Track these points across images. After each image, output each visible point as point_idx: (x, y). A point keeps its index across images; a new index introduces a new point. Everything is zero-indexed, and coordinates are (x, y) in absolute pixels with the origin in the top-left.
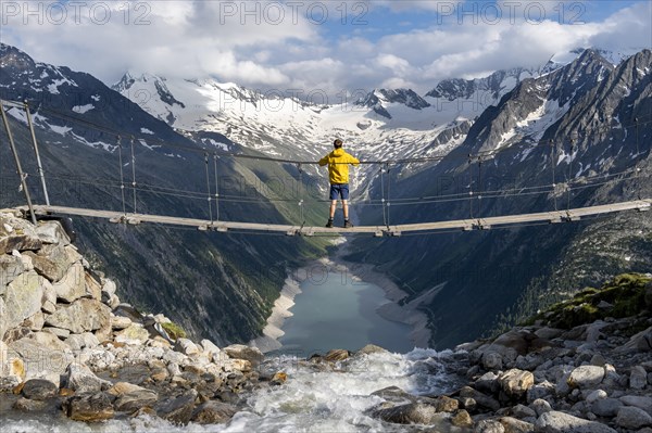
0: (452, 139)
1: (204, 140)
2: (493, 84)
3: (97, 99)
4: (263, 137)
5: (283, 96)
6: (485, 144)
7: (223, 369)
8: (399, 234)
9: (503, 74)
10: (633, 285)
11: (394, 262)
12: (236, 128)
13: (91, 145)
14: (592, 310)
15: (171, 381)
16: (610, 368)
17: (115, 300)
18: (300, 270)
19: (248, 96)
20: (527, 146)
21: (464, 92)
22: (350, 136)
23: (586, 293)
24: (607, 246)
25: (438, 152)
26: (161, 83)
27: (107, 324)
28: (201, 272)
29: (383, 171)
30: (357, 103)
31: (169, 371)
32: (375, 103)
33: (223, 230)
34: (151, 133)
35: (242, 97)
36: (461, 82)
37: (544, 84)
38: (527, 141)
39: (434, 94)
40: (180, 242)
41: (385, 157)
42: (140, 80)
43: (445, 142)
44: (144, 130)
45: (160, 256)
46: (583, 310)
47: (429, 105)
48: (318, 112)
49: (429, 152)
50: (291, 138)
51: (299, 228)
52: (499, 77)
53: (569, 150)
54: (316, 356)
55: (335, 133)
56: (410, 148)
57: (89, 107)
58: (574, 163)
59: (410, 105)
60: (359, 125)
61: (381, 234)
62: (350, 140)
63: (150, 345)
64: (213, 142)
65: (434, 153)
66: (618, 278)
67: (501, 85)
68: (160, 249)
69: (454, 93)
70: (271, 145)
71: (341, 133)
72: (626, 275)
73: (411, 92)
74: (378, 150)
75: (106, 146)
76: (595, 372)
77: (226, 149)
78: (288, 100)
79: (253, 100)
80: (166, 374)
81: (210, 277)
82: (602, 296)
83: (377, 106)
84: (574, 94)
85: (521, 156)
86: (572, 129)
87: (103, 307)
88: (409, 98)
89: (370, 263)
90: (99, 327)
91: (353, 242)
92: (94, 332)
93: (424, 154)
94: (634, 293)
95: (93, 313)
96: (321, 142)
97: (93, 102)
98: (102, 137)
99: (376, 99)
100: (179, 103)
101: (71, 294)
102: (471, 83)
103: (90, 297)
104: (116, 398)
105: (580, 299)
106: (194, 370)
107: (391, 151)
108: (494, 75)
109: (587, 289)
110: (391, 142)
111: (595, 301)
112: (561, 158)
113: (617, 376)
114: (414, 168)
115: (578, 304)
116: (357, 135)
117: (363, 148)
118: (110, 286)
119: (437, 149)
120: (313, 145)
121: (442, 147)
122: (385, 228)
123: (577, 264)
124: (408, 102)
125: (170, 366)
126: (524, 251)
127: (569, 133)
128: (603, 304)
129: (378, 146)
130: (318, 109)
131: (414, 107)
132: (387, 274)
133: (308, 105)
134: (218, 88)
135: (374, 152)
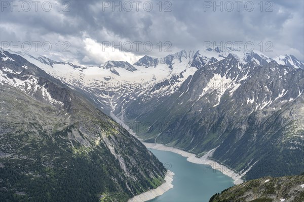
0: (162, 88)
2: (168, 61)
3: (26, 68)
9: (172, 57)
11: (174, 142)
19: (48, 62)
21: (153, 64)
22: (102, 84)
29: (126, 102)
30: (100, 67)
35: (46, 63)
36: (151, 59)
39: (138, 64)
41: (124, 95)
43: (158, 89)
47: (136, 70)
48: (82, 71)
50: (76, 84)
53: (251, 98)
55: (94, 82)
58: (254, 103)
59: (127, 69)
60: (105, 79)
62: (103, 85)
65: (155, 94)
67: (173, 62)
69: (147, 64)
71: (97, 82)
73: (127, 63)
74: (119, 91)
78: (67, 65)
79: (51, 64)
83: (112, 69)
84: (227, 72)
88: (127, 66)
89: (159, 143)
93: (150, 94)
96: (89, 86)
99: (111, 66)
102: (156, 60)
107: (126, 92)
108: (167, 57)
110: (125, 87)
112: (248, 101)
114: (146, 101)
116: (105, 83)
117: (111, 90)
119: (155, 92)
120: (87, 88)
121: (158, 91)
124: (126, 68)
129: (118, 89)
130: (81, 69)
131: (129, 70)
132: (174, 147)
133: (76, 67)
134: (33, 57)
135: (117, 92)
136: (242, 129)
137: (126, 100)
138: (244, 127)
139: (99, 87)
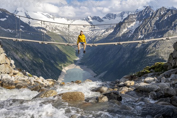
0: (110, 31)
1: (39, 29)
2: (121, 15)
3: (7, 17)
4: (56, 29)
5: (62, 18)
6: (119, 32)
7: (46, 84)
8: (97, 46)
9: (124, 12)
10: (160, 65)
12: (48, 26)
13: (6, 30)
14: (149, 72)
15: (31, 84)
16: (155, 78)
17: (14, 66)
18: (66, 67)
20: (130, 33)
21: (113, 17)
22: (81, 29)
23: (147, 68)
24: (151, 61)
25: (106, 34)
26: (26, 13)
27: (12, 72)
28: (38, 67)
29: (90, 39)
30: (83, 20)
31: (31, 82)
32: (88, 20)
33: (46, 44)
34: (24, 27)
35: (50, 17)
36: (112, 15)
37: (135, 16)
38: (130, 32)
39: (105, 18)
40: (32, 59)
41: (91, 35)
42: (20, 11)
43: (108, 31)
44: (21, 26)
45: (26, 63)
46: (146, 72)
47: (103, 21)
48: (72, 22)
49: (103, 34)
50: (64, 29)
51: (68, 44)
52: (123, 14)
53: (142, 35)
54: (72, 82)
55: (77, 28)
56: (98, 33)
57: (5, 19)
58: (143, 38)
59: (98, 21)
61: (92, 46)
63: (24, 77)
64: (41, 30)
65: (105, 35)
66: (156, 63)
67: (124, 16)
68: (26, 61)
69: (110, 18)
70: (58, 31)
71: (79, 28)
72: (158, 63)
73: (98, 17)
74: (89, 33)
75: (10, 31)
76: (151, 79)
77: (45, 32)
78: (63, 18)
79: (53, 18)
80: (30, 82)
81: (40, 69)
82: (151, 68)
84: (143, 19)
85: (129, 36)
86: (143, 29)
87: (10, 67)
88: (98, 19)
89: (86, 65)
90: (9, 72)
91: (81, 60)
92: (8, 73)
94: (160, 67)
95: (8, 68)
96: (73, 31)
97: (6, 18)
98: (9, 28)
99: (89, 19)
100: (32, 19)
101: (1, 62)
102: (115, 15)
103: (7, 64)
104: (16, 84)
105: (145, 69)
106: (38, 82)
107: (93, 34)
109: (147, 67)
110: (93, 31)
111: (150, 69)
112: (139, 37)
113: (157, 80)
114: (99, 39)
115: (145, 70)
116: (83, 29)
117: (85, 33)
118: (13, 62)
119: (105, 33)
120: (70, 32)
121: (107, 33)
122: (93, 44)
123: (144, 66)
124: (97, 20)
125: (31, 81)
126: (129, 62)
127: (142, 30)
128: (152, 70)
129: (89, 32)
130: (72, 21)
131: (99, 21)
132: (91, 68)
133: (69, 20)
134: (43, 14)
135: (88, 34)
136: (125, 57)
137: (90, 38)
138: (127, 56)
139: (78, 31)
